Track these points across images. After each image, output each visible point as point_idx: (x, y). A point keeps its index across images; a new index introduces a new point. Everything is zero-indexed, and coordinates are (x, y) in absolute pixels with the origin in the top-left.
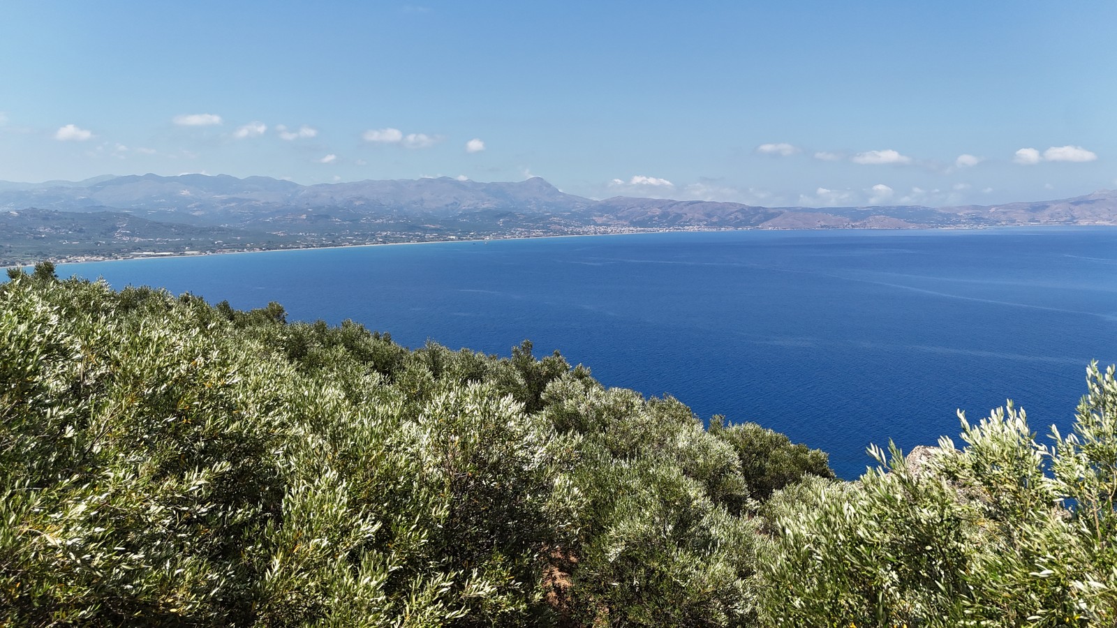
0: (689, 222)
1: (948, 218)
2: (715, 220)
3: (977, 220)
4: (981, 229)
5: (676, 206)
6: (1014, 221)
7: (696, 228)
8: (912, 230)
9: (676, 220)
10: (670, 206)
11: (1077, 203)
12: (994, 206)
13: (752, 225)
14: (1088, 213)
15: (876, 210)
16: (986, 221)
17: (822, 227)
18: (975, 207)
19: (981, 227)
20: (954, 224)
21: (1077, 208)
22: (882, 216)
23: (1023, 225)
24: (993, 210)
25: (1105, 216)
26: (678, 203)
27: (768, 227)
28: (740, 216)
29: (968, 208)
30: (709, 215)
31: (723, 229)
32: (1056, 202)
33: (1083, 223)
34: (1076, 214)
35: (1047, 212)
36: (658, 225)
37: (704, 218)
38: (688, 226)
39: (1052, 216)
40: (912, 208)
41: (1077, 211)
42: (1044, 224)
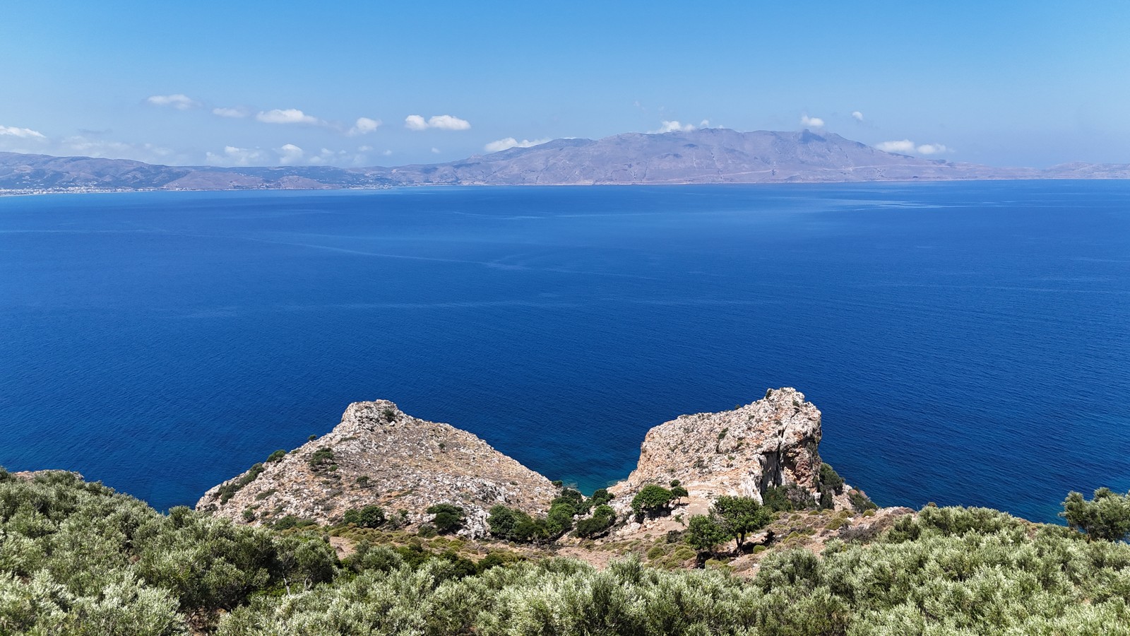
0: (73, 182)
1: (357, 179)
2: (107, 179)
3: (381, 180)
4: (386, 189)
5: (53, 162)
6: (412, 182)
7: (84, 189)
8: (326, 189)
9: (54, 179)
10: (45, 163)
12: (395, 168)
13: (155, 186)
14: (468, 175)
15: (289, 170)
16: (390, 181)
17: (235, 187)
18: (380, 168)
19: (386, 187)
20: (363, 184)
23: (419, 185)
24: (394, 171)
26: (56, 159)
27: (175, 188)
28: (139, 175)
29: (373, 169)
30: (99, 174)
31: (119, 190)
32: (443, 165)
33: (465, 183)
34: (459, 175)
35: (438, 174)
36: (30, 185)
37: (92, 177)
38: (73, 186)
39: (441, 177)
40: (324, 168)
41: (460, 173)
42: (437, 184)
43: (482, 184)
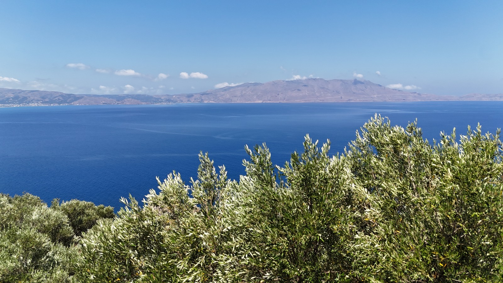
0: (32, 101)
1: (158, 100)
2: (47, 100)
3: (169, 100)
4: (171, 104)
5: (23, 93)
6: (182, 101)
7: (36, 104)
8: (144, 105)
9: (24, 100)
10: (19, 93)
11: (203, 94)
12: (175, 95)
13: (68, 103)
14: (207, 98)
15: (128, 96)
16: (172, 101)
17: (103, 104)
18: (168, 95)
19: (170, 103)
20: (160, 102)
21: (203, 96)
22: (130, 99)
23: (185, 103)
24: (174, 97)
25: (212, 99)
26: (24, 91)
27: (76, 104)
28: (61, 98)
29: (165, 96)
30: (43, 98)
31: (52, 105)
32: (196, 94)
33: (206, 102)
34: (203, 98)
35: (193, 98)
36: (13, 103)
37: (40, 99)
38: (31, 103)
39: (195, 99)
40: (143, 95)
41: (203, 97)
42: (193, 102)
43: (213, 102)
